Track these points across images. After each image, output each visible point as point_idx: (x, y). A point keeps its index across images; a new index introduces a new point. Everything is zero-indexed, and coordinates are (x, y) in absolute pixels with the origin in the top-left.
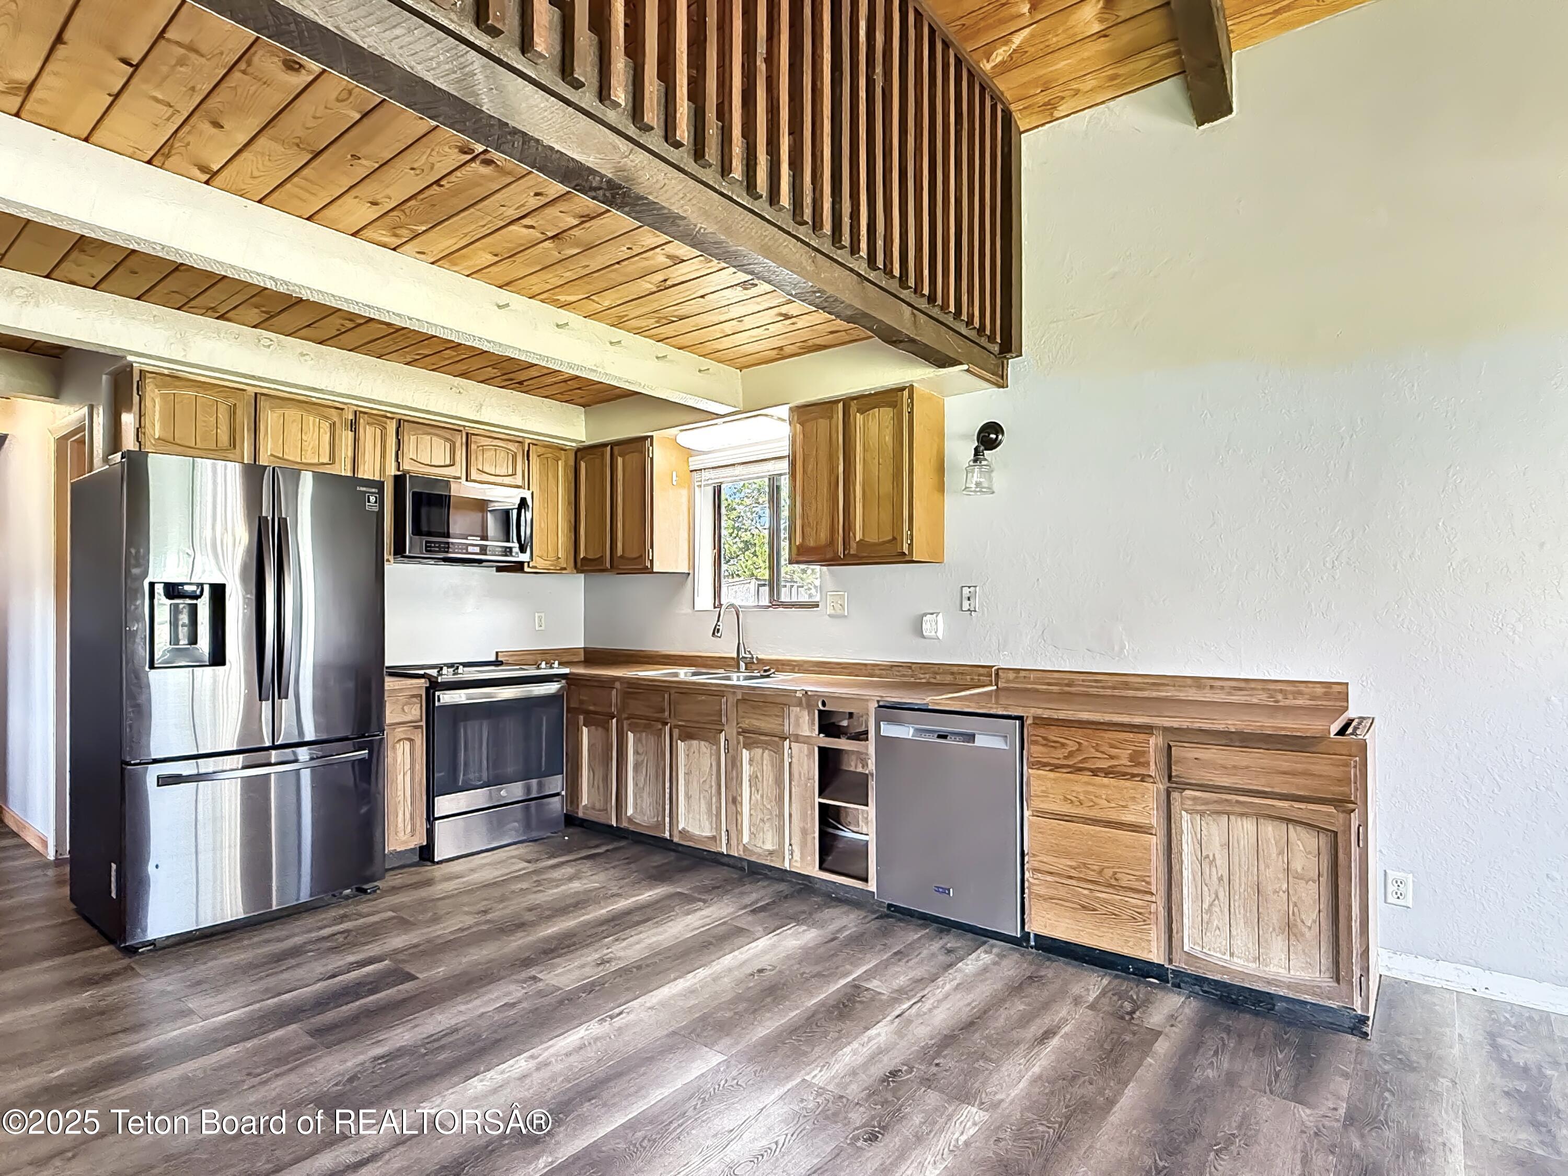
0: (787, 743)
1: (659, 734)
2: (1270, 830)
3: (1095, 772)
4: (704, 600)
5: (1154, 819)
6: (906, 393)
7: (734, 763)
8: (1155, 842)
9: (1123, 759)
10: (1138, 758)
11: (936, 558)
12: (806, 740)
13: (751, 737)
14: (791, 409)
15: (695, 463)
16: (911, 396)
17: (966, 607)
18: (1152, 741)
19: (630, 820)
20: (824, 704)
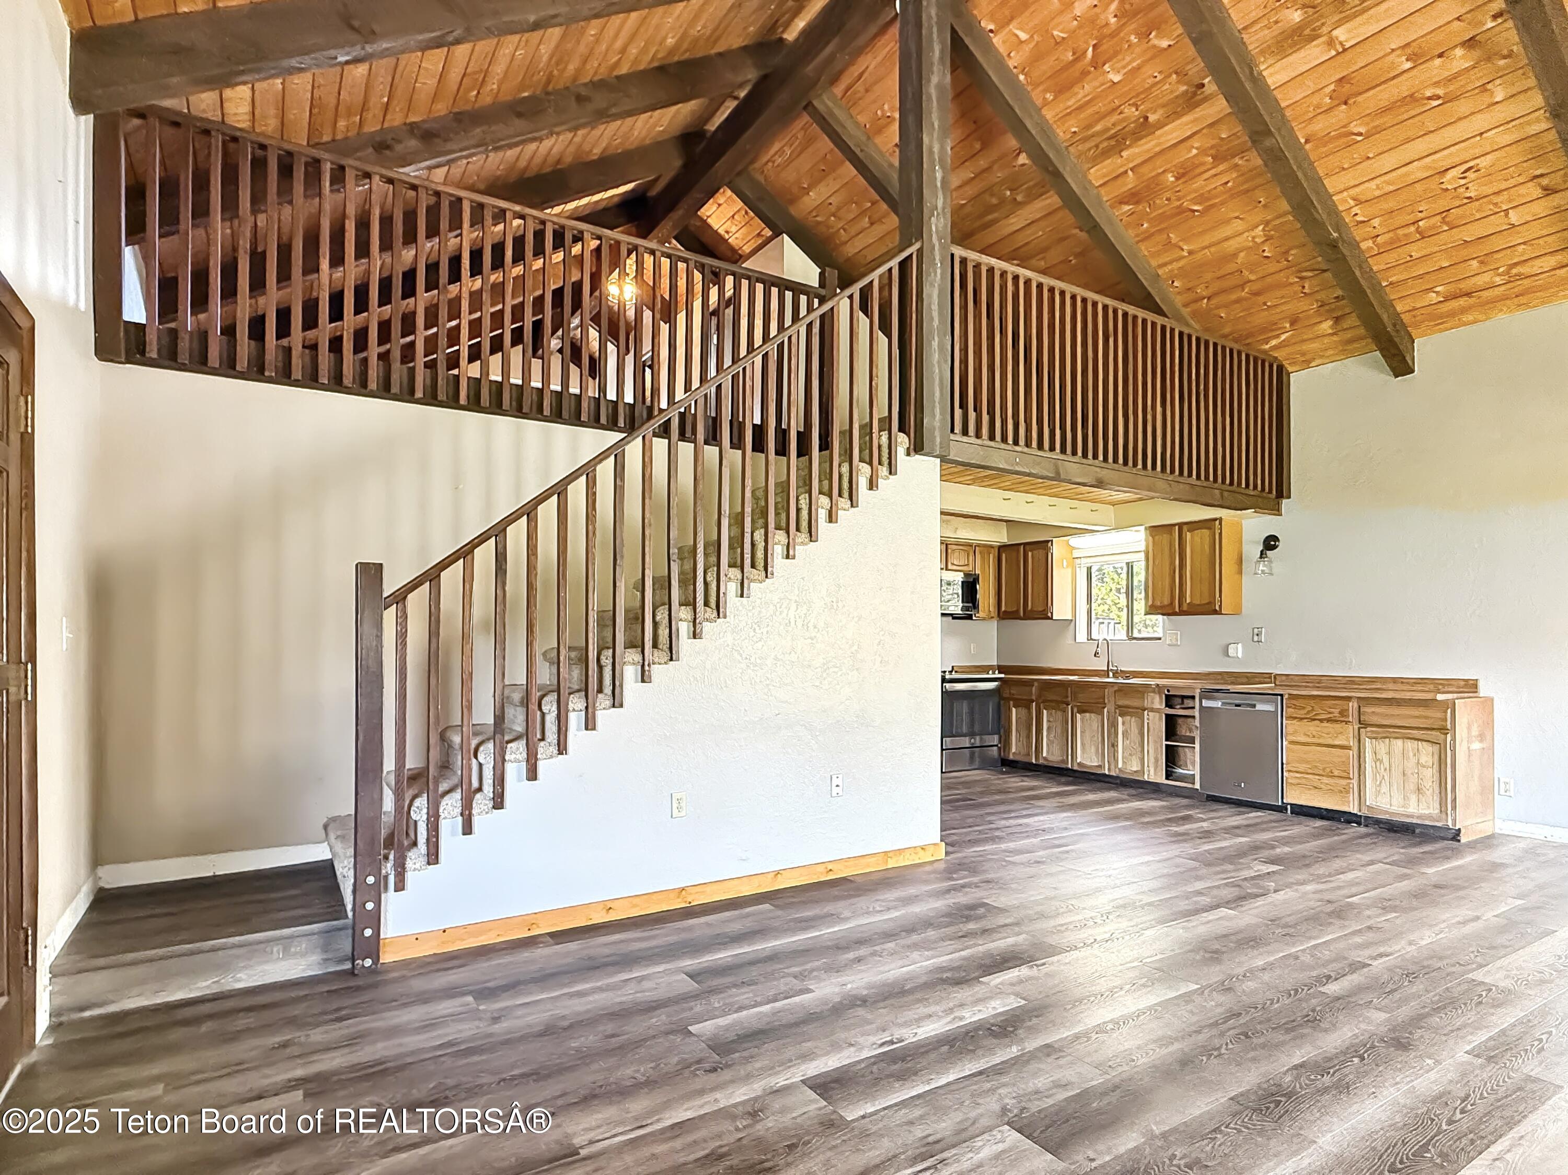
0: (1146, 712)
1: (1064, 711)
2: (1410, 744)
3: (1321, 721)
4: (1082, 636)
5: (1352, 743)
6: (1217, 522)
7: (1113, 725)
8: (1352, 753)
9: (1336, 712)
10: (1343, 713)
11: (1237, 612)
12: (1158, 711)
13: (1124, 711)
14: (1146, 528)
15: (1076, 554)
16: (1220, 524)
17: (1256, 638)
18: (1351, 704)
19: (1045, 759)
20: (1168, 691)
